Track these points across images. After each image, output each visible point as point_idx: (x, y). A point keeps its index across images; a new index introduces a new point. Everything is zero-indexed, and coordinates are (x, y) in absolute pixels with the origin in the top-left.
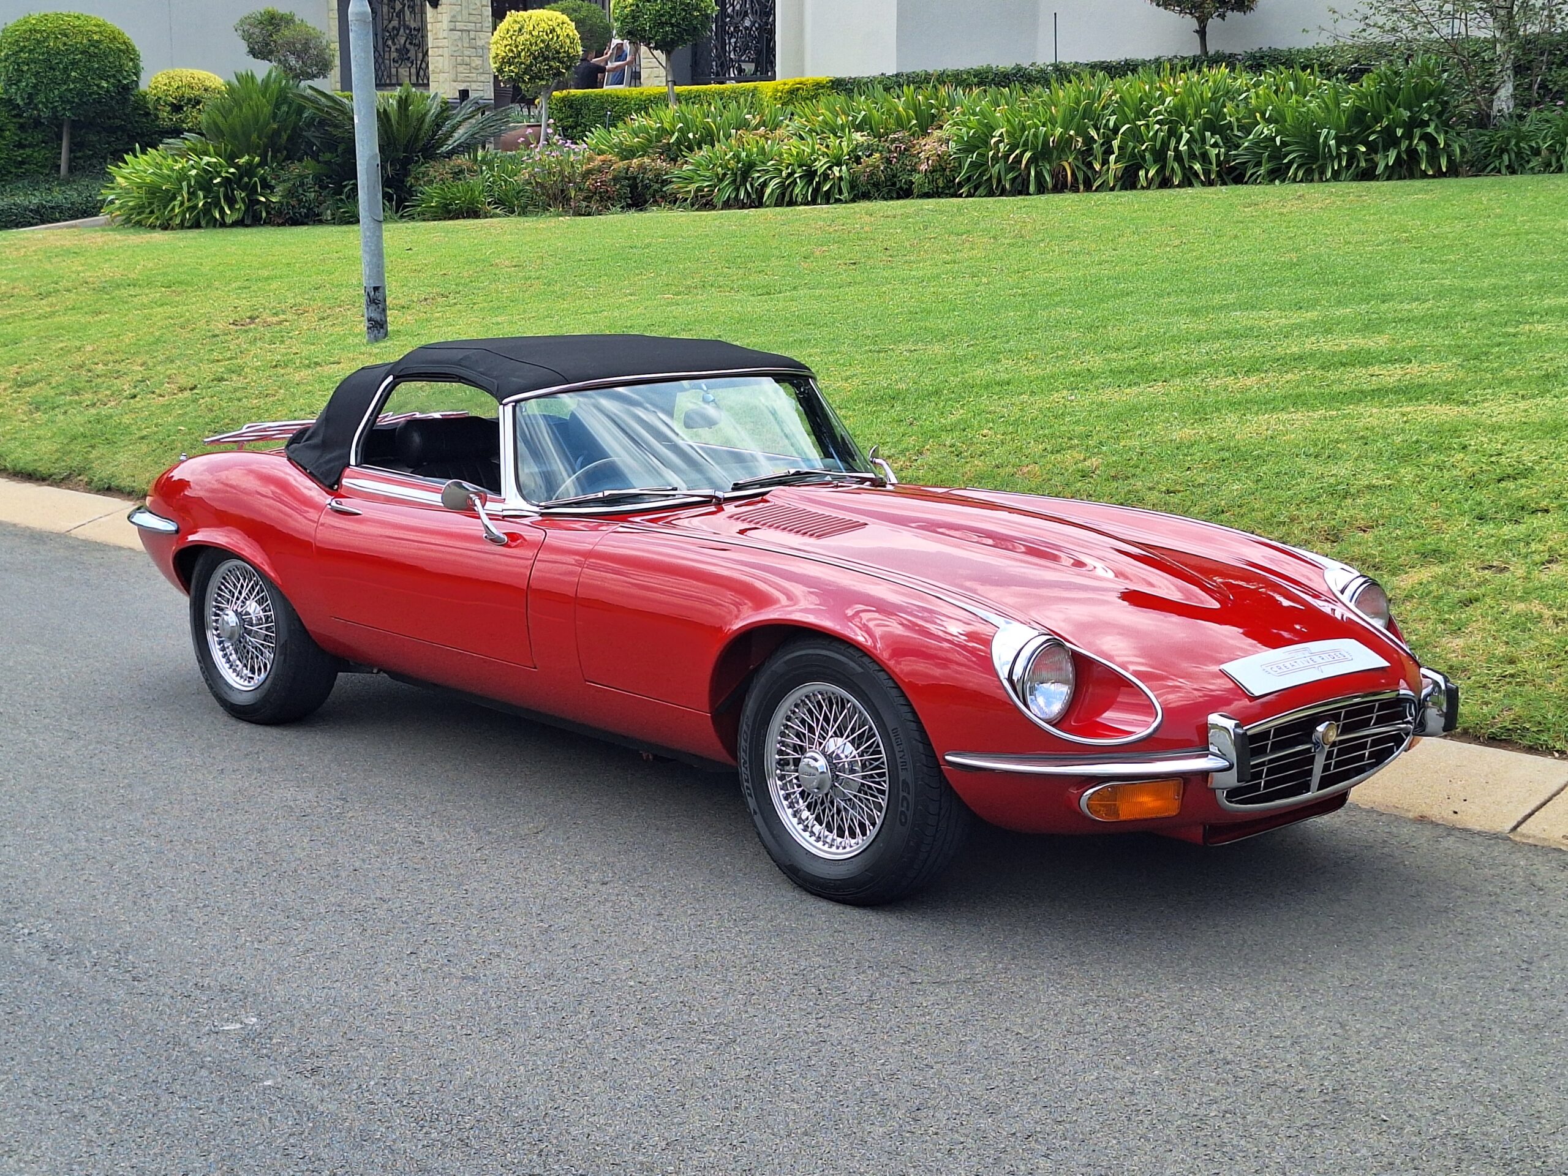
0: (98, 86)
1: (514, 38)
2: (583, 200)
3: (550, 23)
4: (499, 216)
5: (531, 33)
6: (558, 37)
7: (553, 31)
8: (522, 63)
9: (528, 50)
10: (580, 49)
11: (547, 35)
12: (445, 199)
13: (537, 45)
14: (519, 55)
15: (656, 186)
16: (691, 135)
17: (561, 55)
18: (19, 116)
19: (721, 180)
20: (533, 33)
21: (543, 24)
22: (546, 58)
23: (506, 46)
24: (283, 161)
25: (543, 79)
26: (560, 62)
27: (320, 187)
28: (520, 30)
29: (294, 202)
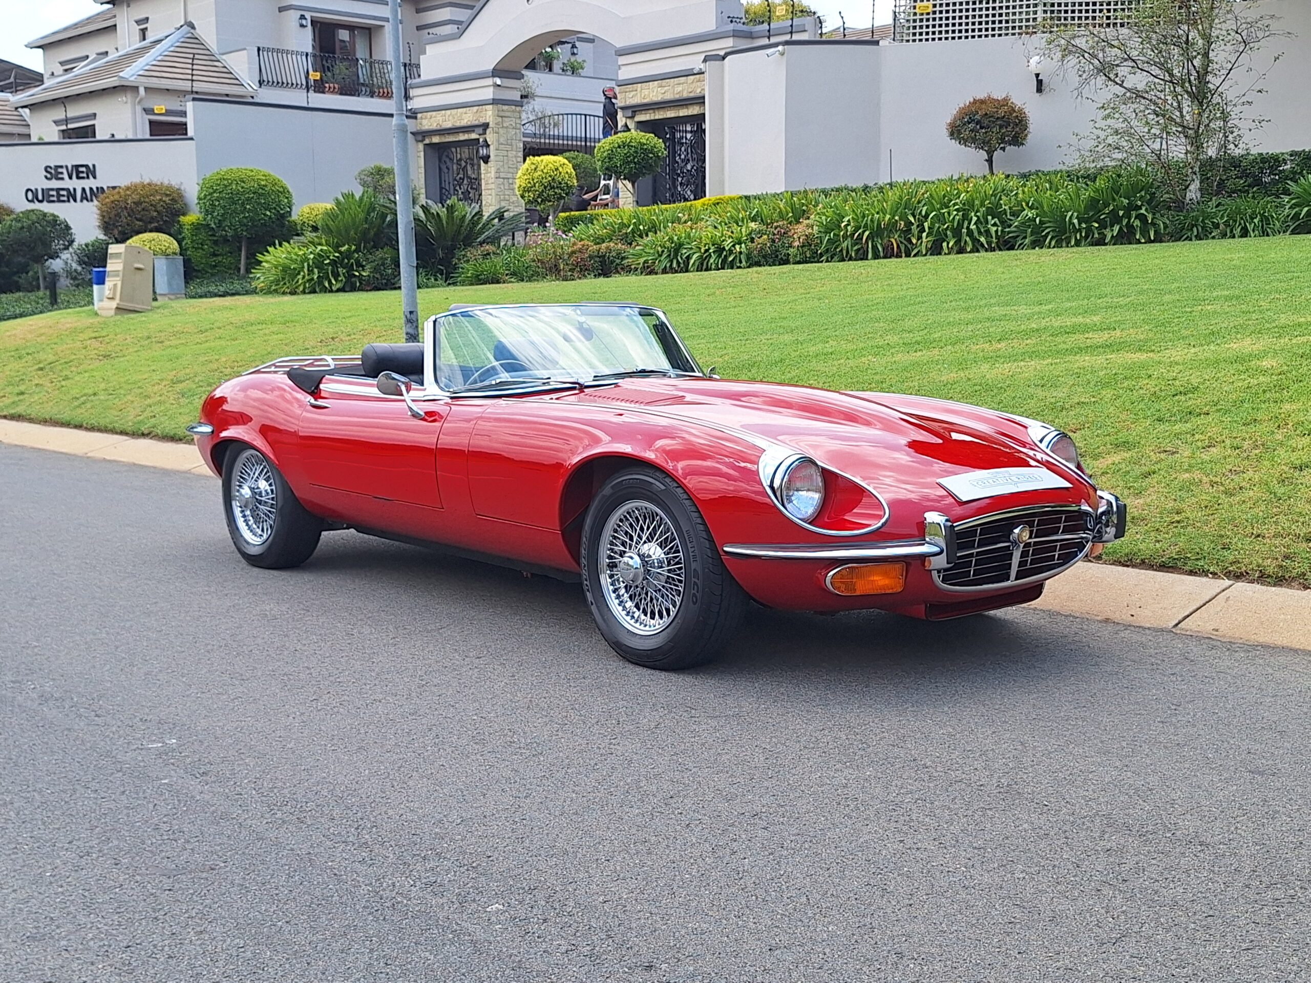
0: (265, 214)
1: (531, 174)
2: (569, 271)
3: (555, 164)
4: (511, 282)
5: (542, 171)
6: (560, 173)
7: (557, 169)
8: (536, 191)
9: (541, 182)
10: (575, 181)
11: (553, 172)
12: (477, 271)
13: (546, 178)
14: (534, 186)
15: (618, 261)
16: (641, 227)
17: (562, 185)
18: (213, 235)
19: (661, 256)
20: (544, 171)
21: (550, 165)
22: (552, 188)
23: (526, 179)
24: (371, 249)
25: (550, 201)
26: (561, 189)
28: (536, 169)
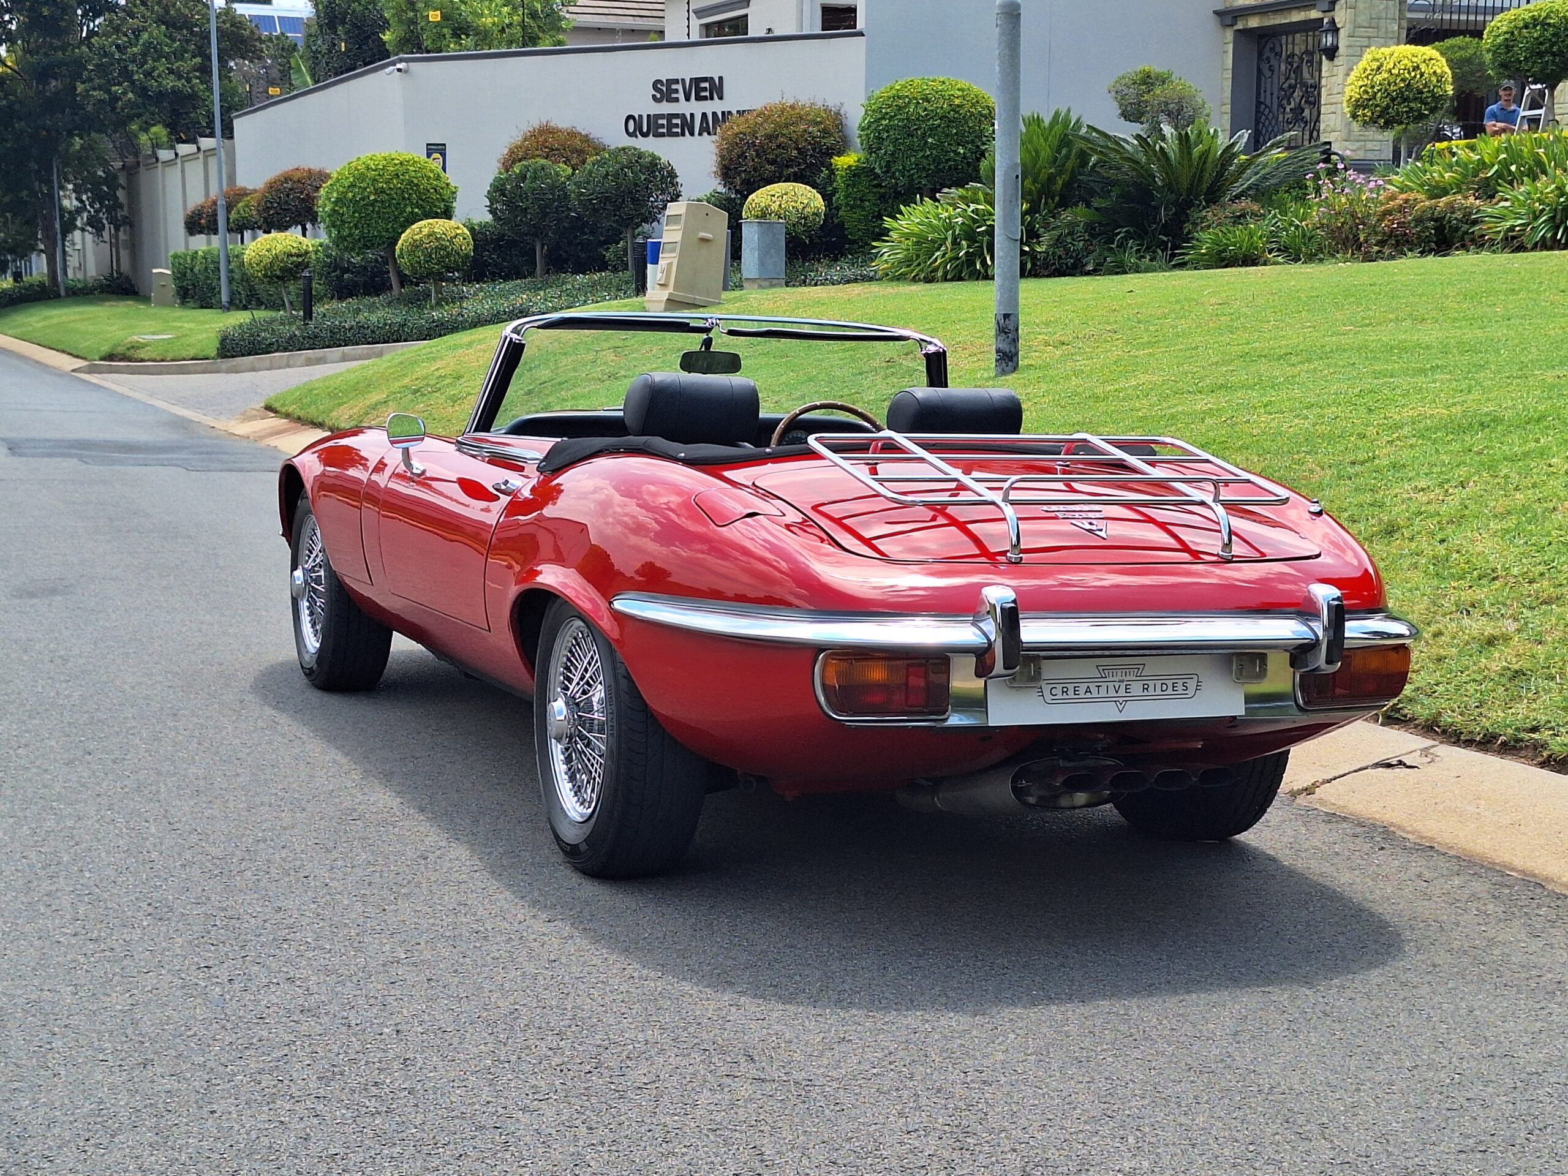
1: (1370, 77)
2: (1376, 245)
3: (1415, 59)
4: (1279, 264)
5: (1390, 71)
6: (1422, 75)
7: (1416, 68)
8: (1377, 106)
9: (1386, 90)
10: (1450, 87)
11: (1409, 73)
12: (1218, 245)
13: (1396, 84)
14: (1375, 98)
15: (1465, 227)
16: (1513, 168)
17: (1424, 96)
20: (1393, 71)
21: (1406, 61)
22: (1405, 100)
23: (1361, 87)
24: (1055, 208)
26: (1422, 102)
27: (1090, 235)
28: (1379, 68)
29: (1060, 252)
